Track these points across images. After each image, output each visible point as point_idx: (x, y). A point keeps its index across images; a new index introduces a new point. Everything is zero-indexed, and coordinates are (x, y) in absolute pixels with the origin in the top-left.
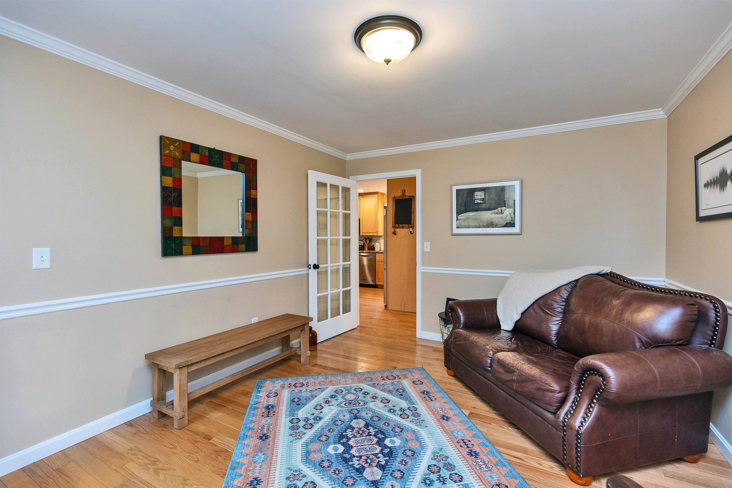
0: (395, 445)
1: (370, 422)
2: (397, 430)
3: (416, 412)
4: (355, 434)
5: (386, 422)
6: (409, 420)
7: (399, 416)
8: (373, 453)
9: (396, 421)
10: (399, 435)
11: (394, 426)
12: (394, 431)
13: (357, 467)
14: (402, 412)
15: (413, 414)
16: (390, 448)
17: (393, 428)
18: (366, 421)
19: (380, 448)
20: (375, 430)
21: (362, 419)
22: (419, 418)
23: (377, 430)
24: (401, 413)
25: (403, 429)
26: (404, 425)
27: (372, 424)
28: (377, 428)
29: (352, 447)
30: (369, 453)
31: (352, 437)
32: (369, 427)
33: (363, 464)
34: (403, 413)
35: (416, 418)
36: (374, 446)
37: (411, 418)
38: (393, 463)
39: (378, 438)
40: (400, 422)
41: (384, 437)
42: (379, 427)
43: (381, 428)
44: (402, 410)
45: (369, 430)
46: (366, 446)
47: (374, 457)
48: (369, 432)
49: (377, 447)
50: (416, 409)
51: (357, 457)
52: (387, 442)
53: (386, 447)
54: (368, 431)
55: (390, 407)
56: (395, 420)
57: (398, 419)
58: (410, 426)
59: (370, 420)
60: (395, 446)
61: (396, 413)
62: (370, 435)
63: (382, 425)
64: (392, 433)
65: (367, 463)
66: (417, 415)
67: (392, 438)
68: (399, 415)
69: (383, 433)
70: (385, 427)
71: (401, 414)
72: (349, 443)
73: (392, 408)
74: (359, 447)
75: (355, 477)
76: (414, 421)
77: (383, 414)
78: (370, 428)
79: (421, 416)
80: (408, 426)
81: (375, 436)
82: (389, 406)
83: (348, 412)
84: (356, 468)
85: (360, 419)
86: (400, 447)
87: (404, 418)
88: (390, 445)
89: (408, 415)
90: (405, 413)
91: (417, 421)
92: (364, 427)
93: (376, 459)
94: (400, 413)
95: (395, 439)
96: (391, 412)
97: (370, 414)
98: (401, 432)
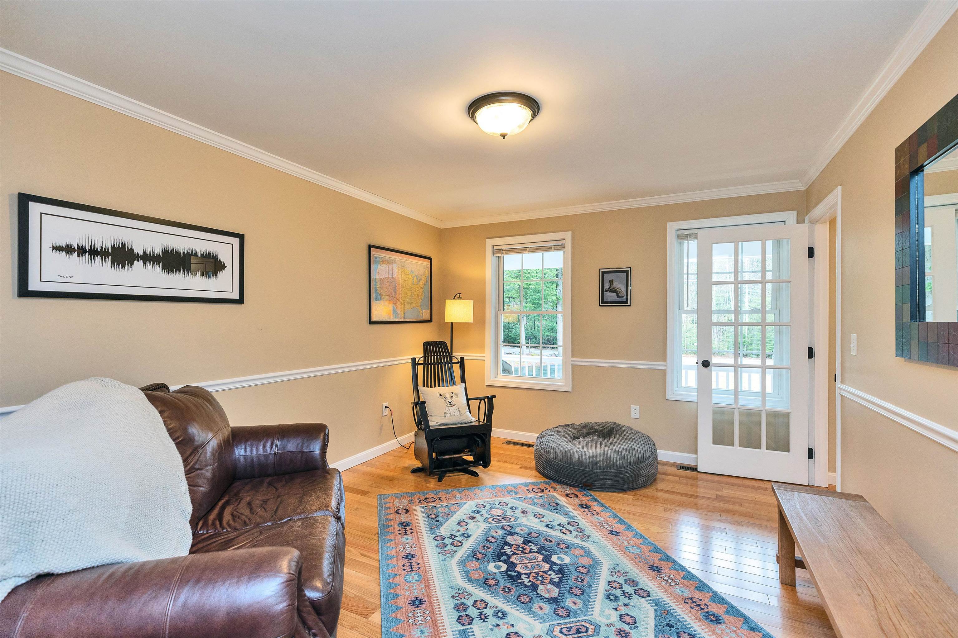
0: (494, 564)
1: (531, 592)
2: (492, 582)
3: (461, 614)
4: (546, 575)
5: (508, 593)
6: (474, 598)
7: (488, 604)
8: (519, 556)
9: (493, 595)
10: (490, 574)
11: (497, 587)
12: (496, 580)
13: (530, 544)
14: (483, 613)
15: (466, 609)
16: (500, 561)
17: (497, 585)
18: (538, 594)
19: (511, 560)
20: (522, 581)
21: (546, 598)
22: (459, 602)
23: (519, 581)
24: (485, 611)
25: (484, 583)
26: (482, 589)
27: (528, 590)
28: (519, 584)
29: (543, 560)
30: (523, 555)
31: (548, 571)
32: (531, 585)
33: (526, 547)
34: (482, 611)
35: (463, 600)
36: (518, 562)
37: (470, 602)
38: (496, 547)
39: (515, 571)
40: (488, 594)
41: (508, 573)
42: (517, 585)
43: (513, 584)
44: (483, 617)
45: (530, 581)
46: (528, 562)
47: (517, 552)
48: (528, 578)
49: (515, 561)
50: (459, 620)
51: (534, 552)
52: (504, 567)
53: (505, 562)
54: (531, 579)
55: (504, 624)
56: (495, 598)
57: (492, 601)
58: (474, 588)
59: (532, 596)
60: (494, 562)
61: (493, 611)
62: (526, 574)
63: (514, 588)
64: (499, 577)
65: (522, 547)
66: (460, 607)
67: (498, 571)
68: (488, 606)
69: (511, 577)
70: (509, 585)
71: (485, 608)
72: (549, 566)
73: (500, 622)
74: (535, 561)
75: (530, 538)
76: (467, 597)
77: (515, 607)
78: (529, 584)
79: (453, 606)
80: (476, 587)
81: (519, 574)
82: (506, 626)
83: (572, 610)
84: (531, 542)
85: (548, 598)
86: (489, 562)
87: (482, 600)
88: (501, 564)
89: (475, 607)
90: (480, 611)
91: (461, 596)
92: (538, 586)
93: (514, 550)
94: (488, 611)
95: (495, 570)
96: (502, 613)
97: (535, 607)
98: (487, 579)
